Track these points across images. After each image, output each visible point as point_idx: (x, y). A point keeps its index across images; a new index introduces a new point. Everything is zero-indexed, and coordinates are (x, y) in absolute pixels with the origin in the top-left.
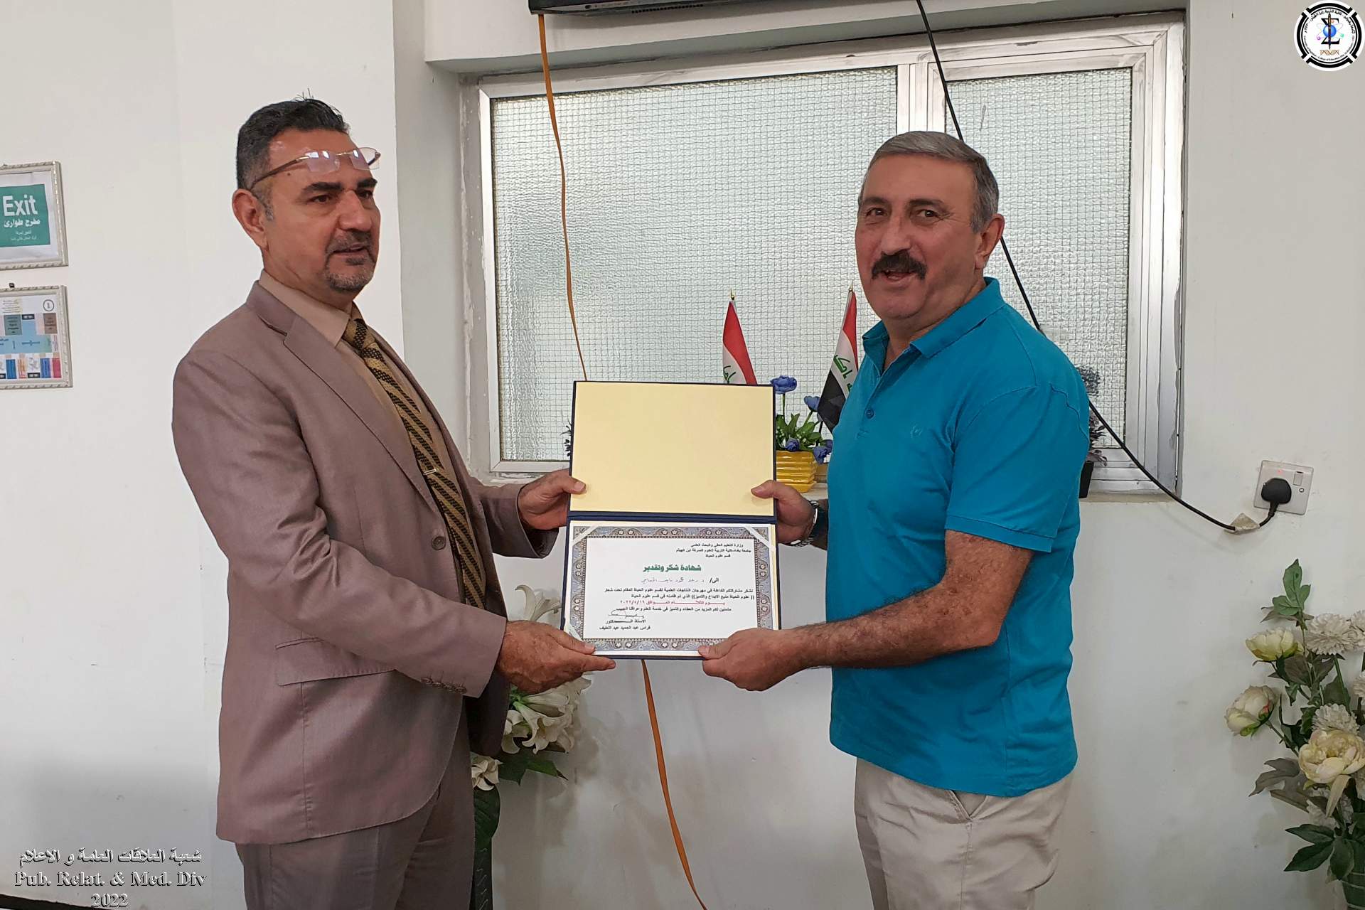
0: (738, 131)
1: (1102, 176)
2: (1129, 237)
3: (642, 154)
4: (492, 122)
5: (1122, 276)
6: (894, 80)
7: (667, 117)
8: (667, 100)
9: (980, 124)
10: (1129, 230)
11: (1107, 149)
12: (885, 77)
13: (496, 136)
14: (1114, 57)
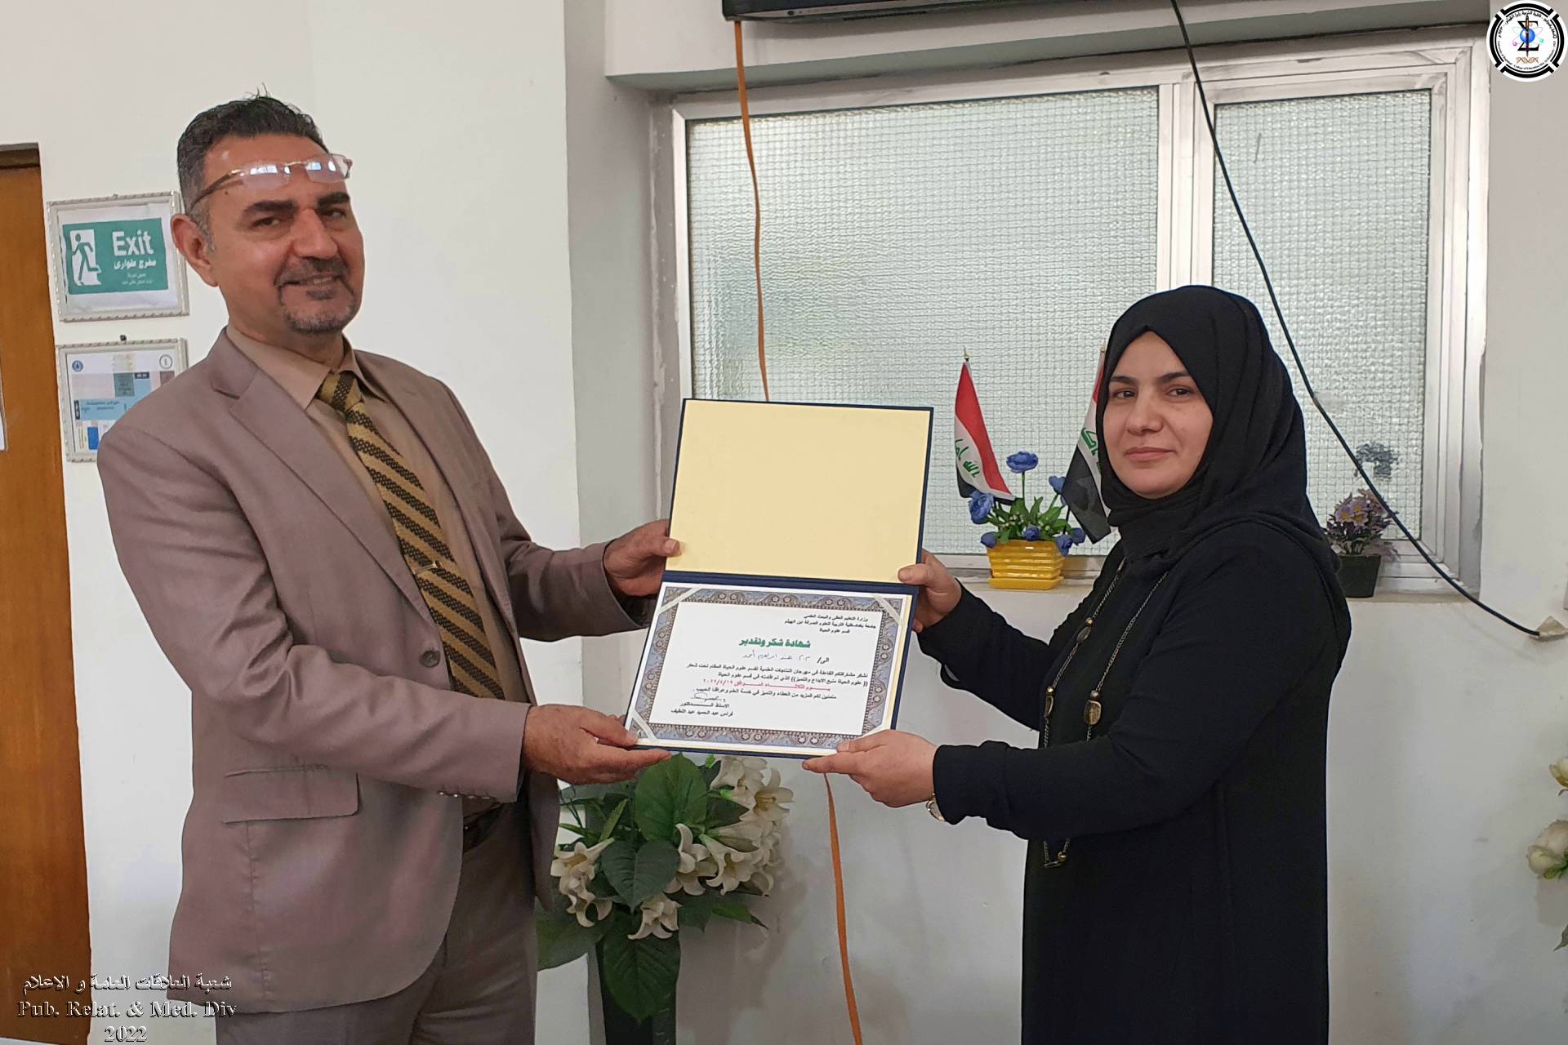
0: (974, 161)
1: (1396, 217)
2: (1427, 291)
3: (862, 188)
4: (688, 148)
5: (1419, 336)
6: (1156, 102)
7: (892, 144)
8: (892, 123)
9: (1254, 155)
10: (1427, 282)
11: (1401, 186)
12: (1145, 98)
13: (693, 164)
14: (1411, 78)
